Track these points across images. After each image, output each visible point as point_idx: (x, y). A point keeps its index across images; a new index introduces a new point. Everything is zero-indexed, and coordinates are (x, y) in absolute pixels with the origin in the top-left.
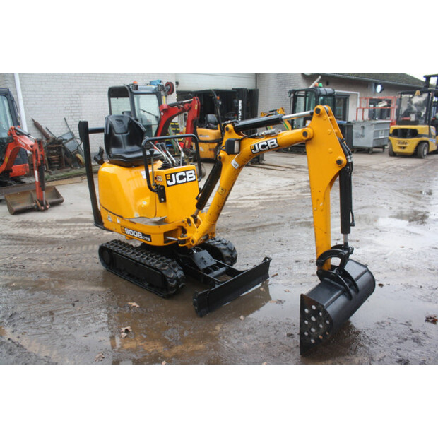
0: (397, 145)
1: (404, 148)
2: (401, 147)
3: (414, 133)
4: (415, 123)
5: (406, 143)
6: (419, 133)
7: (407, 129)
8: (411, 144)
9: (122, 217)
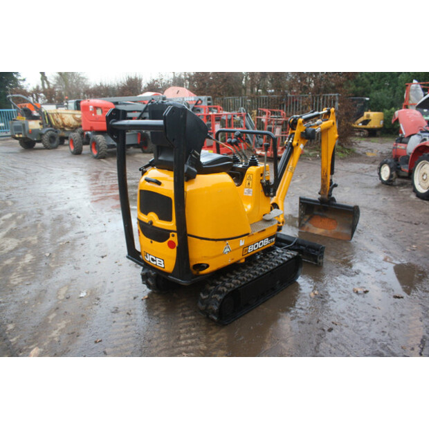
9: (247, 234)
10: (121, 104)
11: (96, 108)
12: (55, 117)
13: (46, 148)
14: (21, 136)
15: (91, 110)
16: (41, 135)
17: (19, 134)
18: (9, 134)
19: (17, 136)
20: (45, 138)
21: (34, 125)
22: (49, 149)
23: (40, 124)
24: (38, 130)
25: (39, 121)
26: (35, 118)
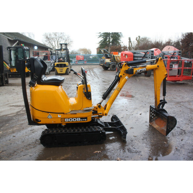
0: (59, 70)
1: (62, 71)
2: (61, 71)
3: (65, 65)
4: (64, 62)
5: (62, 69)
6: (67, 65)
7: (62, 64)
8: (64, 69)
9: (63, 113)
10: (137, 54)
11: (125, 55)
12: (117, 58)
13: (111, 70)
14: (102, 65)
15: (124, 55)
16: (110, 65)
17: (102, 64)
18: (99, 64)
19: (101, 64)
20: (111, 66)
21: (108, 61)
22: (112, 71)
23: (110, 60)
24: (109, 63)
25: (110, 59)
26: (108, 58)
